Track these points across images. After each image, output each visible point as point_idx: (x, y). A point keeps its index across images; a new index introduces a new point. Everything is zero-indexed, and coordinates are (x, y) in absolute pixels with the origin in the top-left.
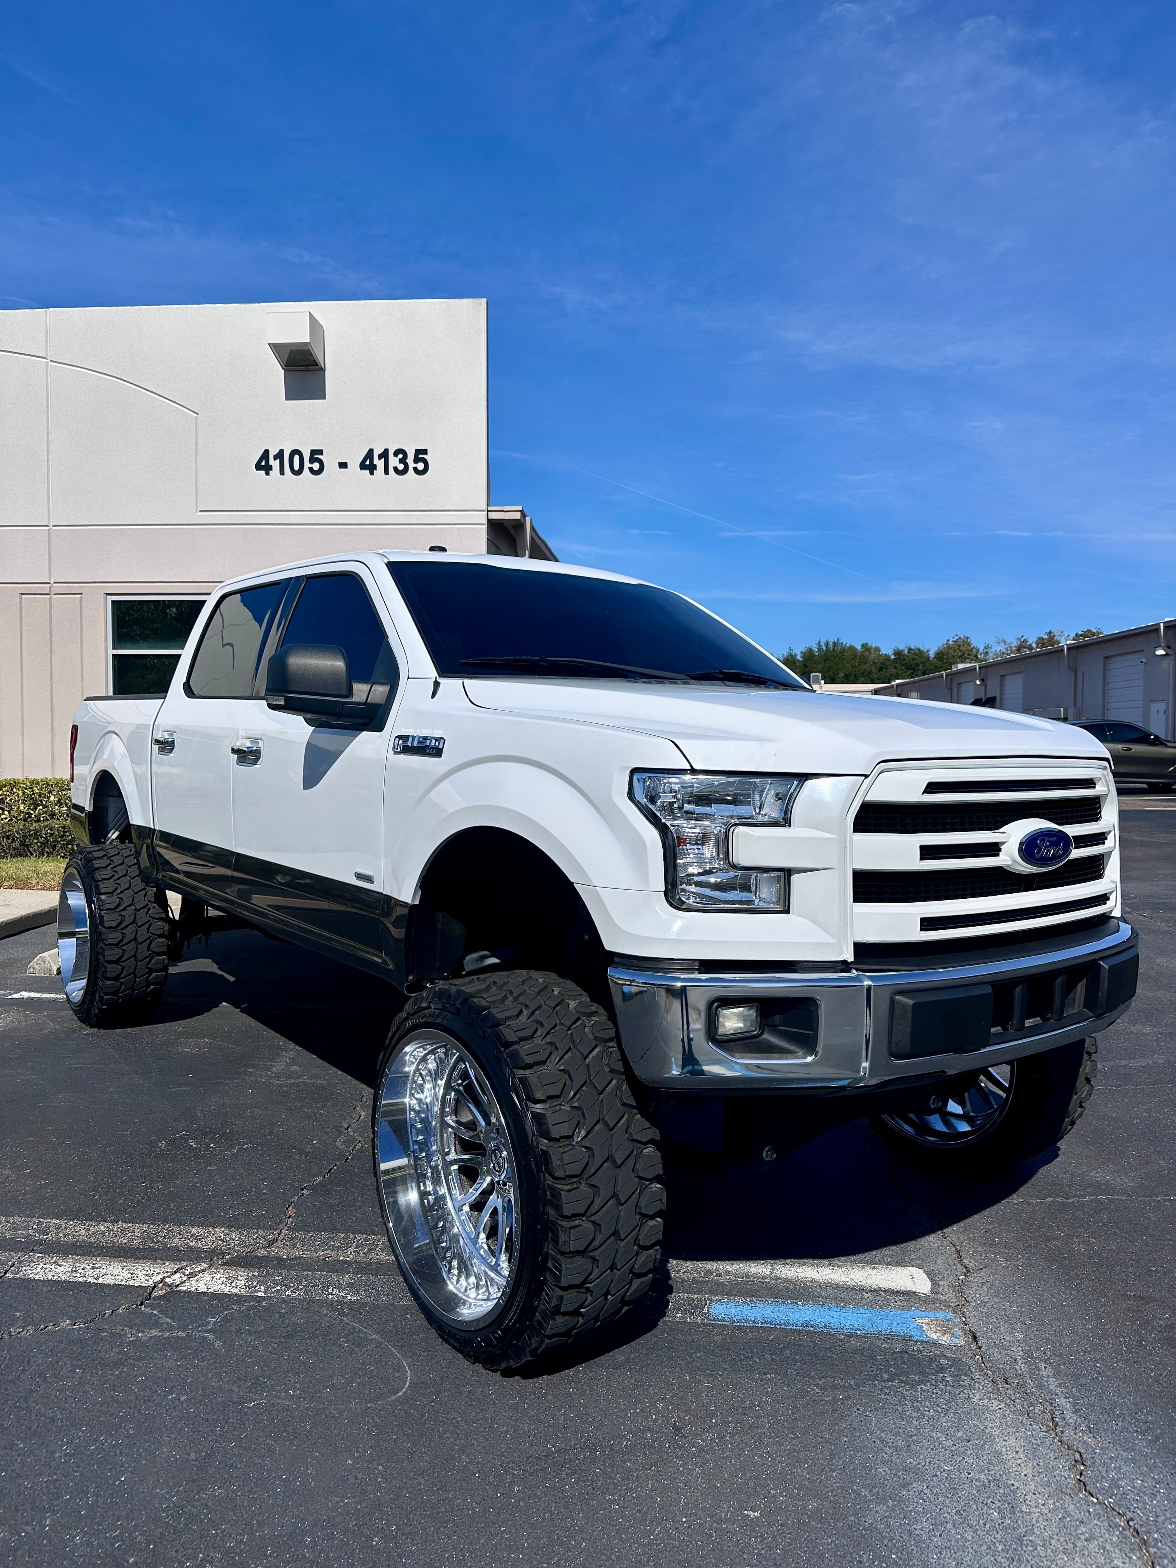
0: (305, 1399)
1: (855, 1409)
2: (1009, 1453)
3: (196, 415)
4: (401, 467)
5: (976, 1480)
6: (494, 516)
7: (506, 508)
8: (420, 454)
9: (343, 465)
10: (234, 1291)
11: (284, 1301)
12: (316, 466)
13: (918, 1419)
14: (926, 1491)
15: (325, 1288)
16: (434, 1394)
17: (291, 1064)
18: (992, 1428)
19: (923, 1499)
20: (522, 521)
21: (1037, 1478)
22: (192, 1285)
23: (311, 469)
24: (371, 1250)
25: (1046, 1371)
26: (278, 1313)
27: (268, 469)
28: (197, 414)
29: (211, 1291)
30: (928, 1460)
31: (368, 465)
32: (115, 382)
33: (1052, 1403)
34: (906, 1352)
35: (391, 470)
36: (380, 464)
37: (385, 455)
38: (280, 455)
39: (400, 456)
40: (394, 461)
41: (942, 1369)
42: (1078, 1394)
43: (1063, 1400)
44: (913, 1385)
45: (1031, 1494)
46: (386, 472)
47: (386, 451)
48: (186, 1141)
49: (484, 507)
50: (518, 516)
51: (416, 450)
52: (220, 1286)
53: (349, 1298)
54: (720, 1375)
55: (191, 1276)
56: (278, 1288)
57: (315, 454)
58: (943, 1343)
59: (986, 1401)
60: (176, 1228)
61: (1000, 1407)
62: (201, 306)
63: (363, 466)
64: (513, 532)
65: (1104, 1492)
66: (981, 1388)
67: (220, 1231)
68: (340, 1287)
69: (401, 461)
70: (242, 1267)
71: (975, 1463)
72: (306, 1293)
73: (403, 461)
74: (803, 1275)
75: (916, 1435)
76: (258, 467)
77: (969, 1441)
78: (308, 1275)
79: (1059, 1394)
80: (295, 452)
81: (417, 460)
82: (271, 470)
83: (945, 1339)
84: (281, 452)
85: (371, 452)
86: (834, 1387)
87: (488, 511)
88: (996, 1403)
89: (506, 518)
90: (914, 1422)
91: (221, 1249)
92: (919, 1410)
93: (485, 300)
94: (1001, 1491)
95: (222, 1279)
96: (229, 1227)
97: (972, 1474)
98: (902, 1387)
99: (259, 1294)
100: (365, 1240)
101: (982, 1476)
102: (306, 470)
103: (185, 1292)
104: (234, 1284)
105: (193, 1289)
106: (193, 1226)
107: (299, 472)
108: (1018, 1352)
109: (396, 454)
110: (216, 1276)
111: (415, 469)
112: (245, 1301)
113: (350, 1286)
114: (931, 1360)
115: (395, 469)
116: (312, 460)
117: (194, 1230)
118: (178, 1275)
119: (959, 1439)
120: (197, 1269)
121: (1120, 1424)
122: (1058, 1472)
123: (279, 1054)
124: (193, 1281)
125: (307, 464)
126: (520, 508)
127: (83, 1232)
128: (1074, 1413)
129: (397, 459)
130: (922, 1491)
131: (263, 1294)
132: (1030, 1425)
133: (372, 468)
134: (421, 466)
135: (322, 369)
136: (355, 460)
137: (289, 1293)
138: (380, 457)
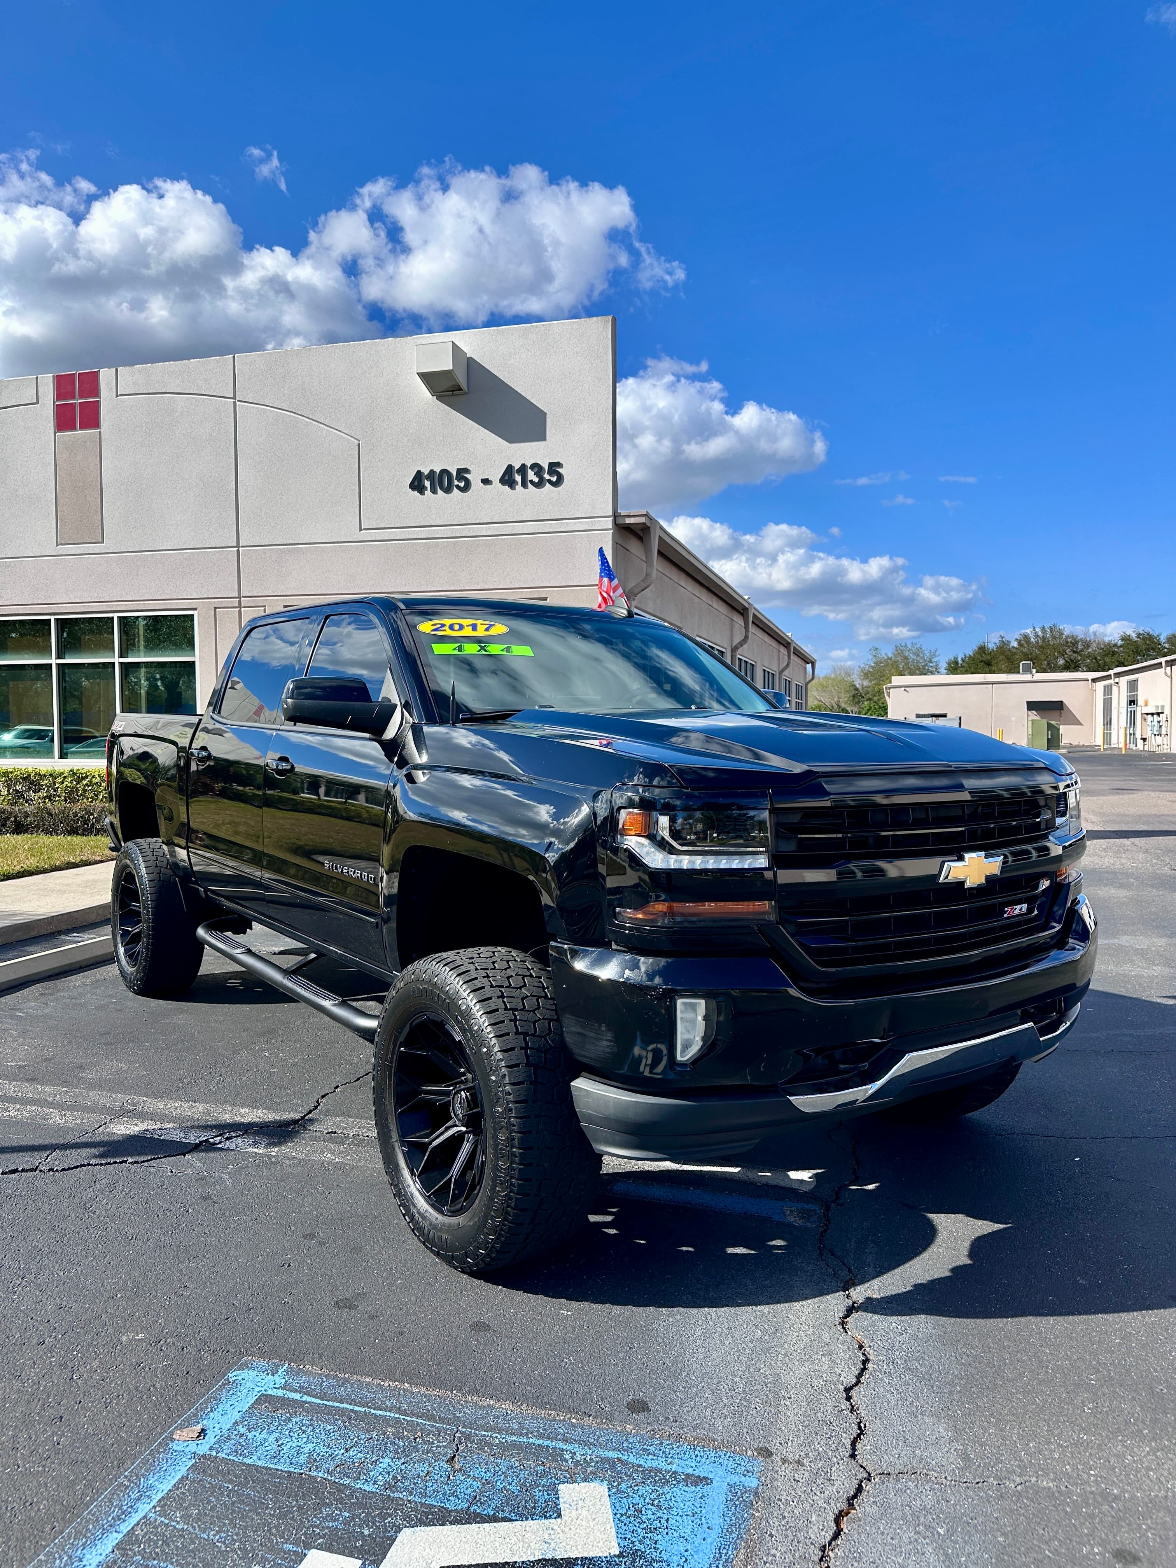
4: (536, 480)
6: (620, 520)
7: (634, 514)
8: (554, 467)
9: (486, 482)
10: (256, 1150)
11: (289, 1159)
12: (462, 484)
15: (322, 1152)
20: (648, 524)
23: (458, 487)
24: (369, 1130)
25: (871, 1249)
26: (281, 1165)
27: (421, 489)
28: (360, 441)
31: (508, 479)
32: (293, 417)
33: (860, 1270)
35: (528, 484)
36: (518, 478)
37: (523, 470)
38: (431, 475)
39: (536, 470)
40: (531, 476)
43: (871, 1269)
46: (524, 485)
47: (523, 466)
48: (264, 1051)
49: (611, 513)
50: (643, 519)
51: (550, 464)
55: (228, 1139)
57: (462, 473)
60: (230, 1108)
62: (362, 342)
63: (503, 481)
64: (642, 535)
67: (261, 1112)
68: (333, 1153)
69: (536, 474)
70: (268, 1135)
73: (539, 474)
76: (412, 486)
78: (313, 1144)
80: (444, 472)
81: (551, 473)
82: (425, 489)
83: (800, 1222)
84: (433, 473)
85: (510, 468)
87: (615, 517)
88: (812, 1266)
89: (633, 522)
91: (257, 1124)
93: (610, 318)
95: (250, 1142)
96: (269, 1110)
99: (273, 1153)
102: (454, 488)
103: (220, 1149)
104: (257, 1146)
105: (226, 1147)
106: (242, 1107)
107: (448, 490)
109: (533, 467)
110: (247, 1140)
111: (550, 481)
112: (260, 1157)
115: (532, 482)
116: (459, 478)
117: (242, 1111)
118: (220, 1138)
120: (234, 1135)
124: (228, 1143)
125: (455, 482)
126: (644, 512)
127: (162, 1107)
129: (534, 473)
131: (275, 1154)
134: (554, 478)
135: (465, 393)
136: (496, 475)
137: (294, 1154)
138: (518, 471)
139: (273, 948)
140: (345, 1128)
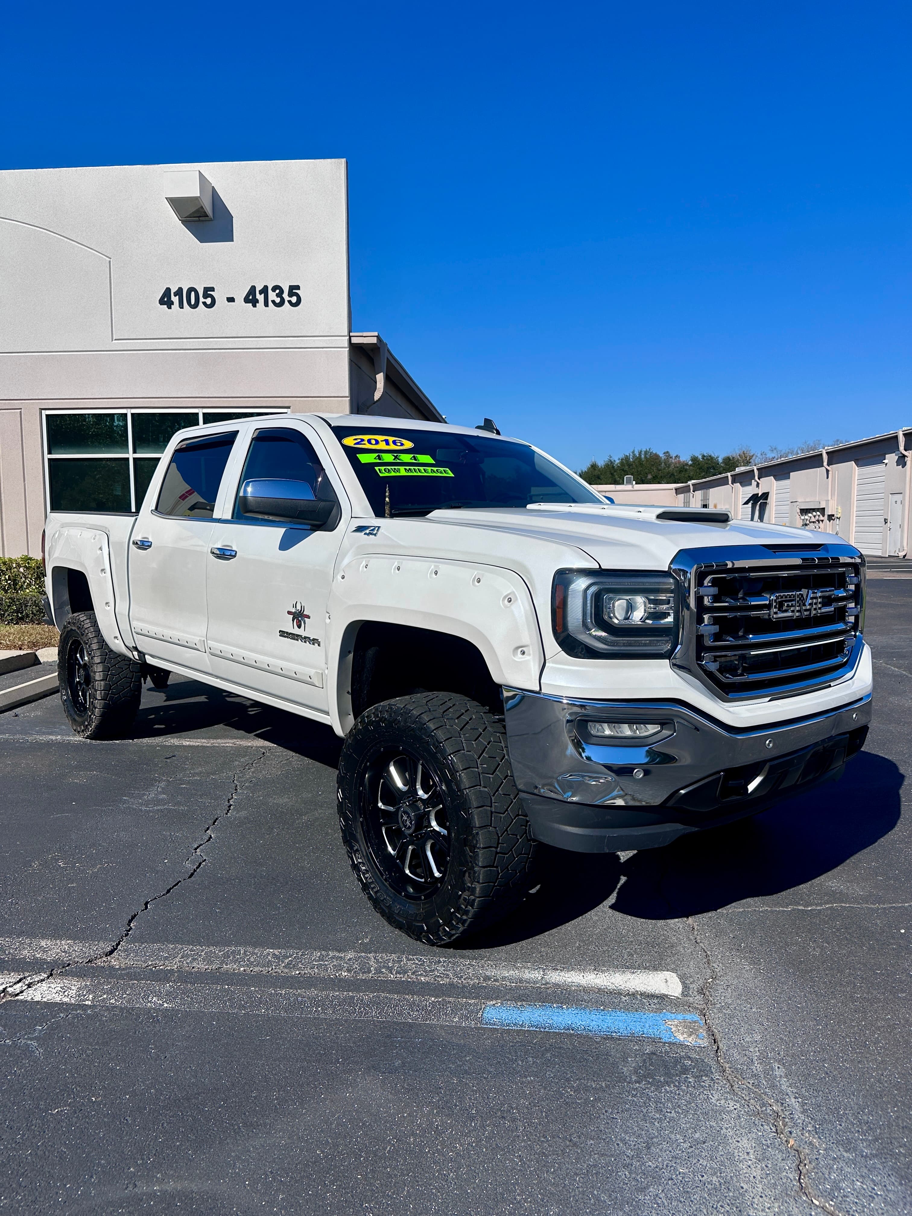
0: (105, 1105)
1: (604, 1111)
2: (740, 1154)
3: (109, 260)
4: (278, 300)
5: (709, 1183)
6: (355, 340)
7: (365, 334)
8: (293, 290)
9: (231, 300)
10: (66, 1000)
11: (108, 1009)
12: (209, 301)
13: (660, 1121)
14: (661, 1196)
15: (146, 996)
16: (222, 1100)
17: (161, 793)
18: (727, 1129)
19: (658, 1204)
20: (379, 345)
21: (765, 1180)
22: (28, 995)
23: (204, 303)
24: (194, 959)
25: (779, 1072)
26: (99, 1020)
27: (170, 304)
28: (110, 258)
29: (45, 1000)
30: (665, 1163)
31: (251, 298)
32: (42, 232)
33: (782, 1104)
34: (655, 1054)
35: (270, 303)
36: (261, 298)
37: (264, 291)
38: (179, 292)
39: (277, 291)
40: (272, 296)
41: (685, 1070)
42: (807, 1094)
43: (793, 1100)
44: (659, 1086)
45: (758, 1197)
46: (266, 304)
47: (266, 287)
48: (57, 860)
49: (346, 333)
50: (374, 340)
51: (290, 286)
52: (54, 995)
53: (166, 1005)
54: (485, 1078)
55: (31, 985)
56: (105, 996)
57: (208, 291)
58: (689, 1044)
59: (723, 1102)
60: (28, 941)
61: (735, 1107)
62: (111, 167)
63: (247, 300)
64: (371, 354)
65: (825, 1194)
66: (720, 1088)
67: (65, 944)
68: (159, 996)
69: (277, 295)
70: (78, 977)
71: (708, 1165)
72: (128, 1002)
73: (280, 295)
74: (570, 980)
75: (657, 1137)
76: (162, 302)
77: (704, 1143)
78: (133, 984)
79: (790, 1093)
80: (191, 290)
81: (291, 294)
82: (173, 304)
83: (691, 1041)
84: (180, 290)
85: (253, 288)
86: (587, 1089)
87: (350, 337)
88: (732, 1104)
89: (365, 342)
90: (656, 1123)
91: (63, 960)
92: (661, 1111)
93: (343, 161)
94: (731, 1194)
95: (57, 989)
96: (74, 940)
97: (705, 1176)
98: (648, 1088)
99: (87, 1003)
100: (191, 950)
101: (715, 1178)
102: (201, 304)
103: (21, 1001)
104: (66, 993)
105: (29, 999)
106: (43, 938)
107: (195, 306)
108: (754, 1052)
109: (274, 289)
110: (52, 985)
111: (290, 302)
112: (72, 1010)
113: (169, 994)
114: (677, 1061)
115: (273, 302)
116: (206, 296)
117: (43, 943)
118: (20, 984)
119: (696, 1140)
120: (36, 980)
121: (843, 1125)
122: (784, 1174)
123: (152, 785)
124: (30, 991)
125: (202, 300)
126: (376, 334)
128: (802, 1113)
129: (275, 294)
130: (657, 1195)
131: (90, 1003)
132: (762, 1125)
133: (255, 302)
134: (294, 299)
135: (211, 220)
136: (240, 295)
137: (113, 1001)
138: (261, 292)
139: (51, 737)
140: (166, 958)
